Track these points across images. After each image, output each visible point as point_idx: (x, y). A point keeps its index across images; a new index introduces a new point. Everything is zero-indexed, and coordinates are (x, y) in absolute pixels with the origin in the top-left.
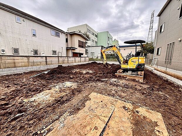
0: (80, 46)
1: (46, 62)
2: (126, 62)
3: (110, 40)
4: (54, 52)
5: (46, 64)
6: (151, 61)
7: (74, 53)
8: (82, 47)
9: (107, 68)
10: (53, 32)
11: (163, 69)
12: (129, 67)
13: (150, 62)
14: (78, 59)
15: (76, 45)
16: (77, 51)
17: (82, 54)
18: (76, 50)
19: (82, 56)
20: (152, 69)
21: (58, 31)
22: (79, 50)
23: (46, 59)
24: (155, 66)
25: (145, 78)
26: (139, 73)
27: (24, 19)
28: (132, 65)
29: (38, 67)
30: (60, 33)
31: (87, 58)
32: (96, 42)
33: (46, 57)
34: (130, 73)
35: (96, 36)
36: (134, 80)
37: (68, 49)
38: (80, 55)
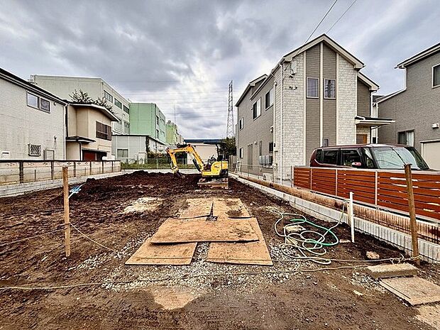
0: (99, 135)
1: (21, 174)
2: (208, 168)
3: (161, 123)
4: (34, 149)
5: (21, 180)
6: (234, 165)
7: (84, 151)
8: (105, 137)
9: (180, 178)
10: (33, 99)
11: (246, 175)
12: (212, 174)
13: (233, 167)
14: (96, 165)
15: (92, 134)
16: (92, 147)
17: (105, 154)
18: (91, 144)
19: (104, 158)
20: (237, 176)
21: (45, 98)
22: (97, 145)
23: (21, 168)
24: (239, 173)
25: (230, 185)
26: (224, 179)
28: (215, 171)
30: (52, 103)
31: (118, 164)
32: (127, 125)
33: (21, 162)
34: (214, 181)
35: (127, 110)
36: (220, 188)
37: (70, 142)
38: (99, 156)
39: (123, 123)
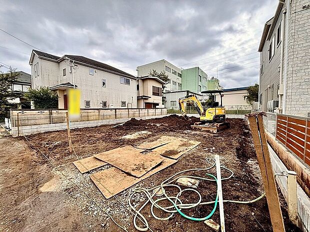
0: (154, 94)
1: (116, 115)
3: (203, 80)
4: (124, 103)
5: (116, 117)
7: (146, 103)
8: (158, 95)
10: (123, 80)
12: (206, 119)
14: (151, 111)
15: (150, 94)
16: (150, 101)
17: (158, 104)
19: (157, 107)
21: (127, 77)
22: (153, 99)
23: (116, 112)
26: (215, 124)
27: (95, 70)
28: (209, 117)
29: (108, 120)
30: (130, 80)
31: (165, 110)
32: (180, 85)
33: (115, 109)
35: (180, 75)
37: (139, 99)
38: (155, 105)
39: (177, 84)
